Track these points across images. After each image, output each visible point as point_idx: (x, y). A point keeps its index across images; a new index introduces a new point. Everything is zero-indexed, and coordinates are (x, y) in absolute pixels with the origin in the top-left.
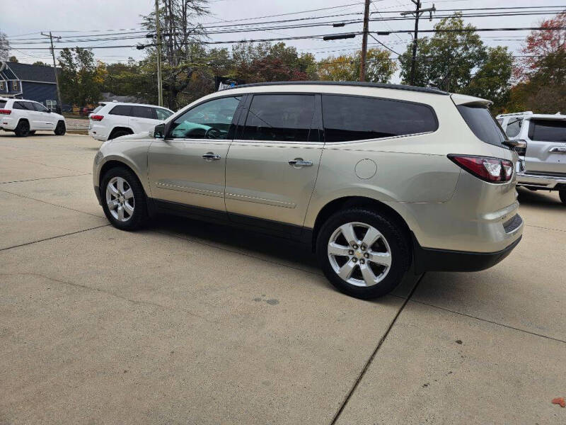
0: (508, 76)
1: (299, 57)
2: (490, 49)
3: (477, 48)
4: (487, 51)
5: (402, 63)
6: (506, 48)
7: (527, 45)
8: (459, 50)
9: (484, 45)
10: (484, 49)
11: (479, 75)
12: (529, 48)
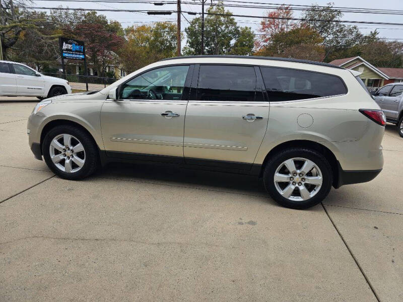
0: (252, 46)
1: (109, 24)
2: (241, 28)
3: (233, 27)
4: (239, 29)
5: (188, 33)
6: (250, 28)
7: (261, 27)
8: (223, 27)
9: (237, 25)
10: (238, 27)
11: (236, 45)
12: (263, 29)
